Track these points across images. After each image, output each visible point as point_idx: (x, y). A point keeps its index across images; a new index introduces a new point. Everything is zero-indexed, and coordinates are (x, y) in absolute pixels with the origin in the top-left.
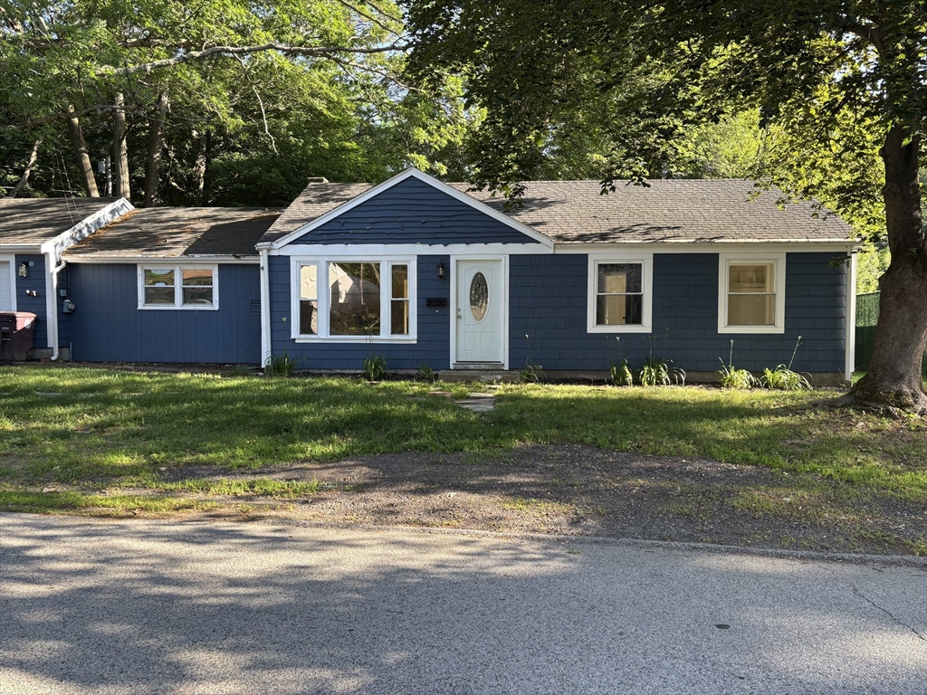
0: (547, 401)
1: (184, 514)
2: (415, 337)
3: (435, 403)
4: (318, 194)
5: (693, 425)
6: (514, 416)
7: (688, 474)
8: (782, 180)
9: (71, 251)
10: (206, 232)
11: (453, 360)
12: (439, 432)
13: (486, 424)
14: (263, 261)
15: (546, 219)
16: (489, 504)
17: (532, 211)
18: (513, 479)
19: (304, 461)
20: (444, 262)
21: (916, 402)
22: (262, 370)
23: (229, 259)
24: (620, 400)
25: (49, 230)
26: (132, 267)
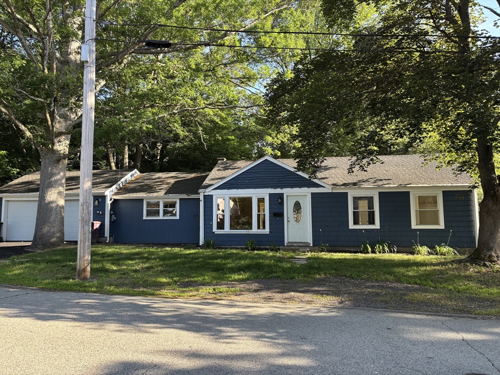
0: (331, 260)
1: (194, 298)
2: (269, 231)
3: (280, 260)
4: (223, 166)
5: (395, 269)
6: (316, 266)
7: (389, 288)
8: (437, 157)
9: (116, 194)
10: (173, 184)
11: (286, 241)
12: (284, 271)
13: (304, 268)
14: (202, 198)
15: (327, 176)
16: (308, 297)
17: (321, 172)
18: (316, 288)
19: (232, 281)
20: (281, 196)
21: (498, 260)
22: (200, 246)
23: (184, 196)
24: (364, 259)
25: (107, 185)
26: (141, 201)
